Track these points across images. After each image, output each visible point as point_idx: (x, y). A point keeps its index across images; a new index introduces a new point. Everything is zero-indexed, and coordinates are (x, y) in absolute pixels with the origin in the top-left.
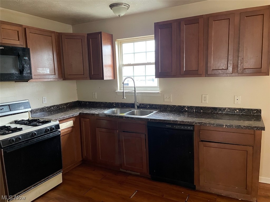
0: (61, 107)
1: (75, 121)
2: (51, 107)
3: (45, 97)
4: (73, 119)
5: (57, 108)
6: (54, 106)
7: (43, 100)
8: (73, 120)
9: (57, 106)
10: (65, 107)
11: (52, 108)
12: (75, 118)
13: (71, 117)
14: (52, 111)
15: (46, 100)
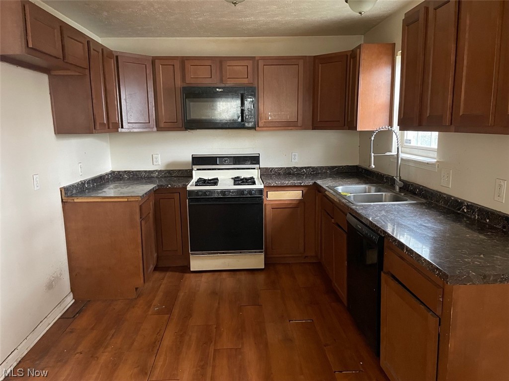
0: (320, 172)
1: (306, 193)
2: (302, 168)
3: (296, 154)
4: (302, 189)
5: (312, 172)
6: (308, 168)
7: (293, 157)
8: (302, 191)
9: (313, 168)
10: (328, 172)
11: (304, 170)
12: (307, 189)
13: (296, 185)
14: (303, 175)
15: (296, 157)
